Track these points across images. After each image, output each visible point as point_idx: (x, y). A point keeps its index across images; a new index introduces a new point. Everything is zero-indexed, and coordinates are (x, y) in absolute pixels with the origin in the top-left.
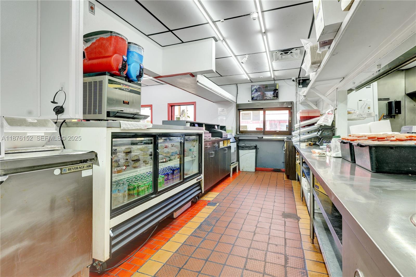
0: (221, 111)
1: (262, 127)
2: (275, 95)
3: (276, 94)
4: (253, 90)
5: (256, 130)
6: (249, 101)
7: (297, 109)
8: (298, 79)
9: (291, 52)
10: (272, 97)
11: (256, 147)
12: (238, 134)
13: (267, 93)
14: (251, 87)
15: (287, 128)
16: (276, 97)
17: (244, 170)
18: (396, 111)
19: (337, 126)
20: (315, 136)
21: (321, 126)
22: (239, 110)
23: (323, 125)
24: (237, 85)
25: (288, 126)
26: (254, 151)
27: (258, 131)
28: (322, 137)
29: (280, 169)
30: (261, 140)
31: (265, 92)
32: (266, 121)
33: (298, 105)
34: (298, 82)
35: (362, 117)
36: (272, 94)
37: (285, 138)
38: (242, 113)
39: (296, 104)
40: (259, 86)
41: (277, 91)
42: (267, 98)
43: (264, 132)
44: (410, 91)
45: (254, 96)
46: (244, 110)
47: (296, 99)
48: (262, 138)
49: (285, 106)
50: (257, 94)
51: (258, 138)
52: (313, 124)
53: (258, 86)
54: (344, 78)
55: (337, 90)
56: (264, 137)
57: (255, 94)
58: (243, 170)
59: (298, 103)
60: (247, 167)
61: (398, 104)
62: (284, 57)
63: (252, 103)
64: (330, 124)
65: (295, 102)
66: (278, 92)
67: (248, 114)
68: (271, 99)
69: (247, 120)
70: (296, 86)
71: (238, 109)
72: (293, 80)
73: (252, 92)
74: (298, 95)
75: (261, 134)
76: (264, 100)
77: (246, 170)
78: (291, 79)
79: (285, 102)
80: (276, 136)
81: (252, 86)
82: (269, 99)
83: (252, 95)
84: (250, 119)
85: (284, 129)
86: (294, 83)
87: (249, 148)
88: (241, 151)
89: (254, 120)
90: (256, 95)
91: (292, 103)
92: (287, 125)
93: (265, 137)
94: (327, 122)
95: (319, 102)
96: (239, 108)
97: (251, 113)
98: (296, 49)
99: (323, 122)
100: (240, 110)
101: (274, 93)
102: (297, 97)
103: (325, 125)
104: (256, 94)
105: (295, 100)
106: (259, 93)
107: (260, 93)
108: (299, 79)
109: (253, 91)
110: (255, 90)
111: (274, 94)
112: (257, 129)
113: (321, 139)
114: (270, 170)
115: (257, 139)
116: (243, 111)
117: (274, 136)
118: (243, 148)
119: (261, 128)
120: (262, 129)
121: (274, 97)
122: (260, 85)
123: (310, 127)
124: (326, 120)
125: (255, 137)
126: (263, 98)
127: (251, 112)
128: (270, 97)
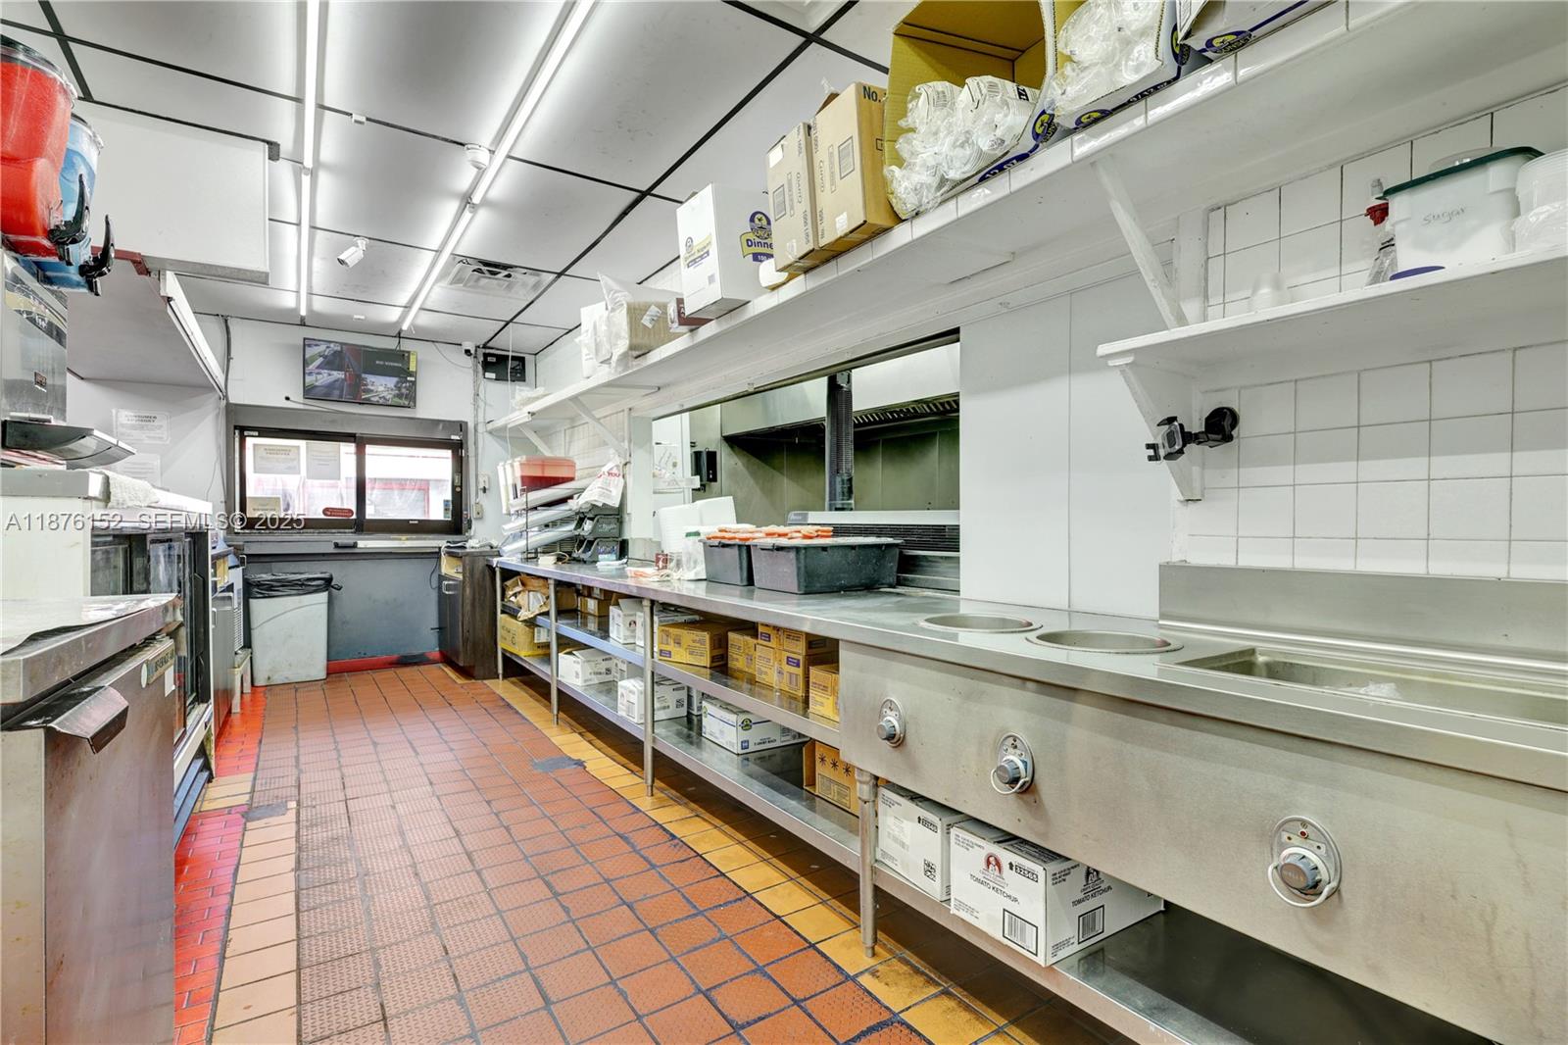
0: (133, 427)
1: (351, 504)
2: (404, 391)
3: (405, 387)
4: (313, 358)
5: (323, 517)
6: (287, 399)
7: (476, 448)
8: (481, 351)
9: (509, 276)
10: (390, 396)
11: (328, 584)
12: (239, 533)
13: (370, 378)
14: (304, 345)
15: (446, 510)
16: (406, 398)
17: (277, 679)
18: (708, 476)
19: (630, 508)
20: (569, 534)
21: (594, 506)
22: (242, 429)
23: (600, 505)
24: (226, 321)
25: (450, 503)
26: (323, 596)
27: (333, 521)
28: (595, 539)
29: (423, 655)
30: (345, 553)
31: (366, 373)
32: (367, 481)
33: (480, 436)
34: (481, 359)
35: (677, 487)
36: (392, 386)
37: (441, 542)
38: (255, 445)
39: (476, 430)
40: (339, 349)
41: (413, 379)
42: (372, 399)
43: (362, 525)
44: (730, 431)
45: (316, 381)
46: (264, 432)
47: (476, 416)
48: (355, 546)
49: (440, 435)
50: (330, 375)
51: (337, 546)
52: (563, 501)
53: (332, 345)
54: (659, 389)
55: (629, 414)
56: (361, 544)
57: (319, 377)
58: (269, 678)
59: (481, 429)
60: (290, 665)
61: (712, 456)
62: (484, 281)
63: (301, 407)
64: (615, 503)
65: (471, 425)
66: (414, 383)
67: (286, 450)
68: (389, 403)
69: (278, 476)
70: (476, 372)
71: (236, 427)
72: (467, 352)
73: (305, 363)
74: (481, 404)
75: (347, 531)
76: (360, 403)
77: (287, 678)
78: (460, 345)
79: (439, 421)
80: (407, 539)
81: (307, 342)
82: (381, 401)
83: (307, 377)
84: (295, 470)
85: (437, 513)
86: (469, 361)
87: (303, 587)
88: (256, 604)
89: (313, 478)
90: (325, 378)
91: (461, 426)
92: (447, 501)
93: (366, 543)
94: (609, 497)
95: (551, 435)
96: (241, 424)
97: (298, 447)
98: (526, 271)
99: (601, 495)
100: (246, 433)
101: (398, 382)
102: (476, 408)
103: (604, 504)
104: (325, 375)
105: (473, 419)
106: (338, 375)
107: (343, 376)
108: (484, 350)
109: (312, 363)
110: (321, 359)
111: (399, 389)
112: (326, 511)
113: (593, 542)
114: (385, 664)
115: (331, 549)
116: (259, 436)
117: (400, 540)
118: (269, 590)
119: (345, 507)
120: (351, 511)
121: (400, 396)
122: (342, 344)
123: (552, 508)
124: (605, 490)
125: (324, 543)
126: (356, 393)
127: (302, 444)
128: (385, 394)
